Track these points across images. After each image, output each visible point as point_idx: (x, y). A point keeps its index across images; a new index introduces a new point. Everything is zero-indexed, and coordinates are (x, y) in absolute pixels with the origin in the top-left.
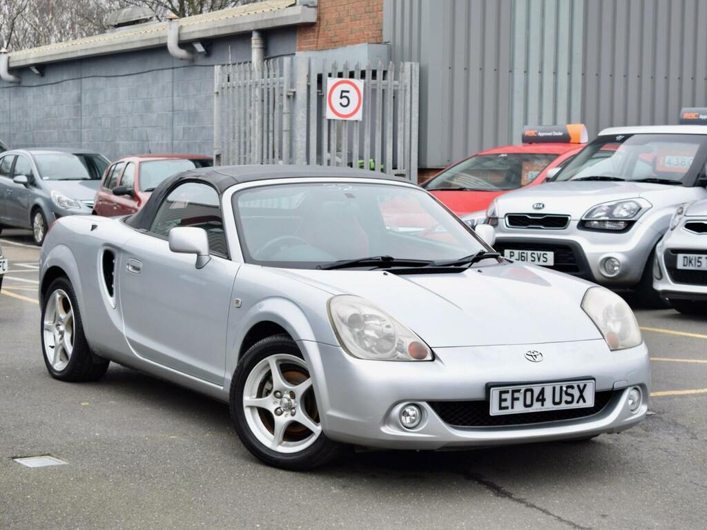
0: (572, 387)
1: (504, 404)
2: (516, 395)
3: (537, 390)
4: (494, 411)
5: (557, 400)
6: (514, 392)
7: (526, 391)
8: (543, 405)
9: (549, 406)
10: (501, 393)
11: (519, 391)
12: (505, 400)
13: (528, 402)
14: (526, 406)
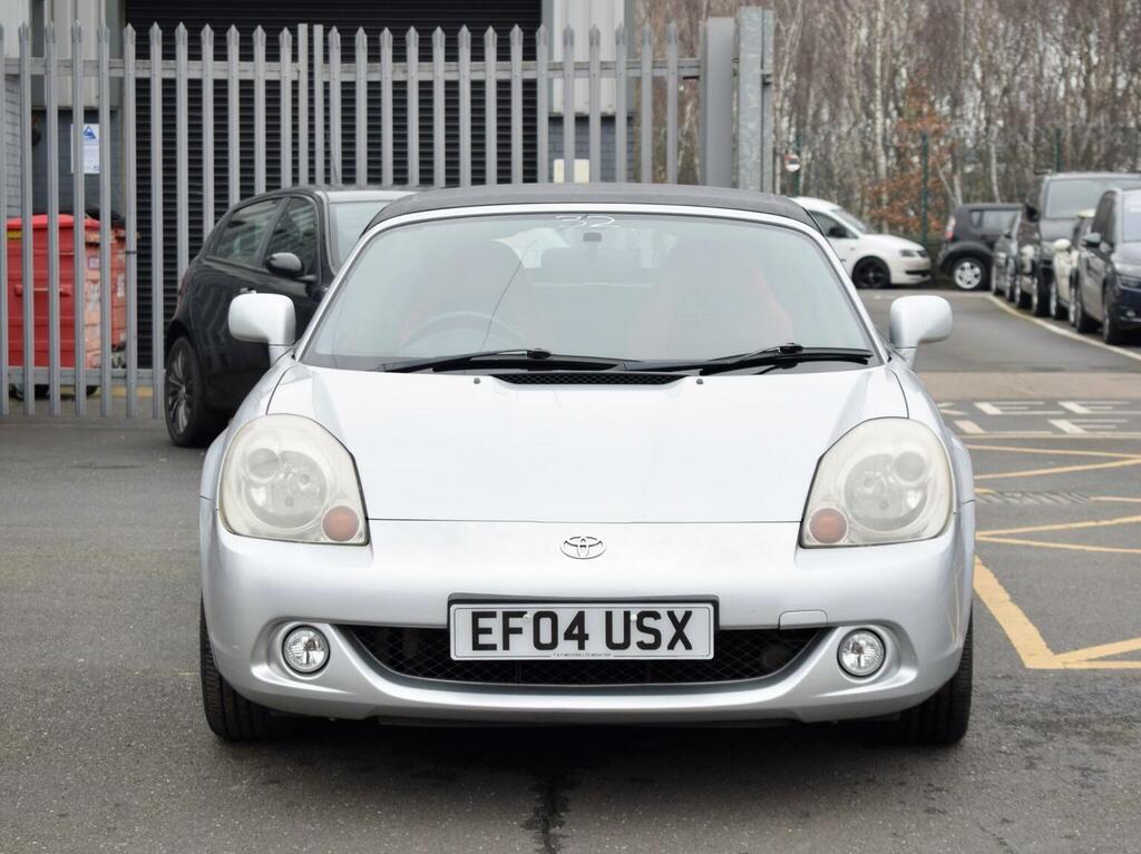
0: (656, 616)
1: (483, 639)
2: (514, 622)
3: (566, 616)
4: (461, 650)
5: (618, 638)
6: (507, 616)
7: (538, 617)
8: (581, 647)
9: (596, 650)
10: (476, 616)
11: (520, 614)
12: (488, 631)
13: (546, 638)
14: (538, 645)
